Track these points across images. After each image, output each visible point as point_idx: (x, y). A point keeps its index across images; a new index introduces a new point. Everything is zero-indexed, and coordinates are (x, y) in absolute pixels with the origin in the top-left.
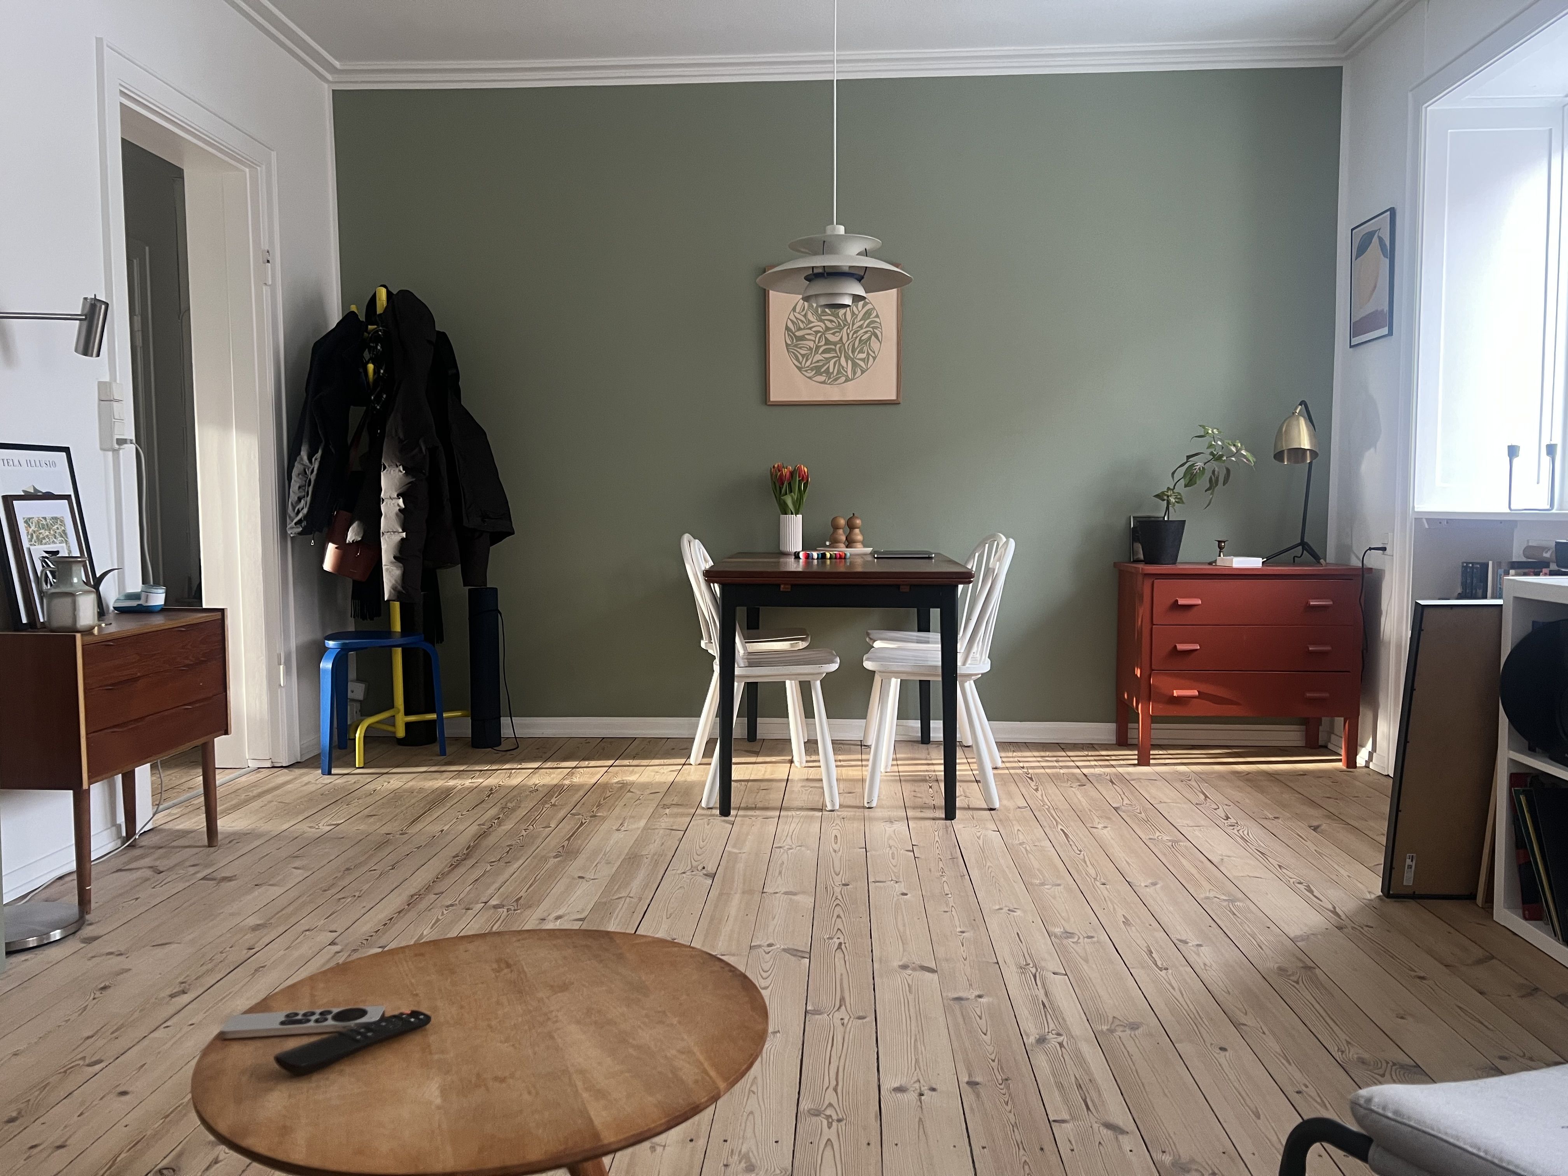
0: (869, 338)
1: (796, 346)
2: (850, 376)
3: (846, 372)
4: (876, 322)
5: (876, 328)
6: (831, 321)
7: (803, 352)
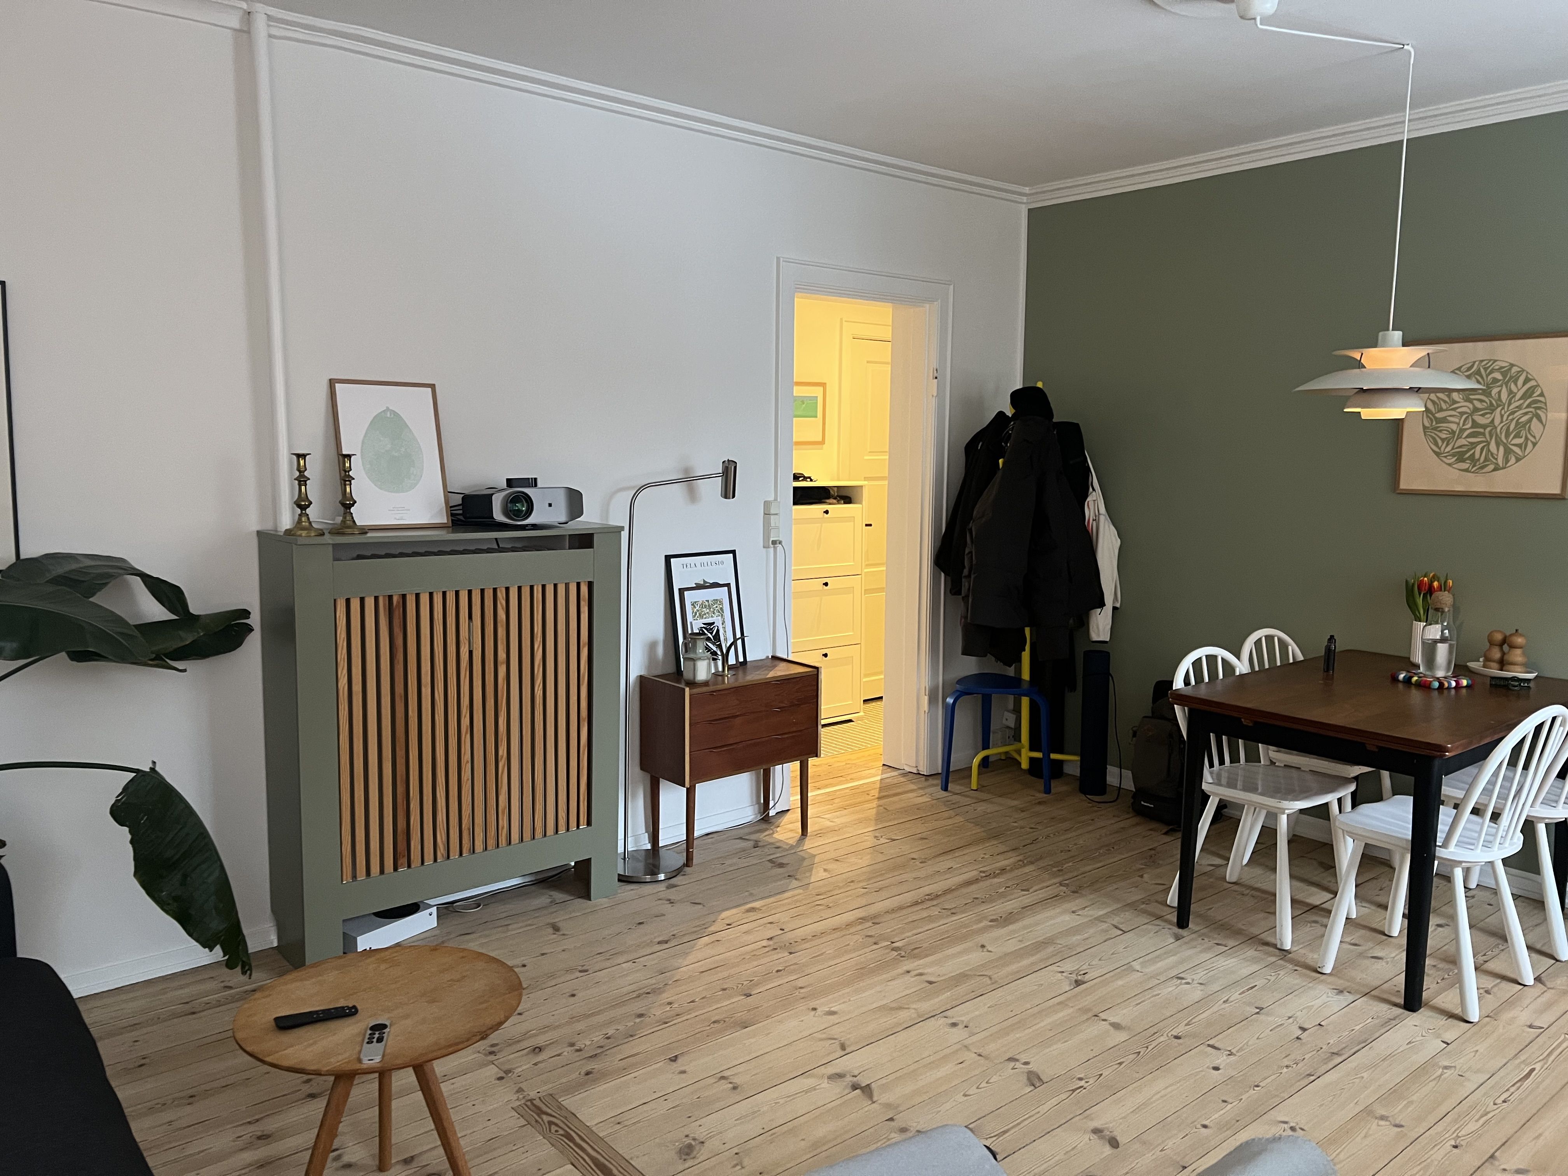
0: (1530, 420)
1: (1435, 429)
2: (1500, 462)
3: (1496, 459)
4: (1541, 401)
5: (1539, 408)
6: (1481, 401)
7: (1444, 436)
